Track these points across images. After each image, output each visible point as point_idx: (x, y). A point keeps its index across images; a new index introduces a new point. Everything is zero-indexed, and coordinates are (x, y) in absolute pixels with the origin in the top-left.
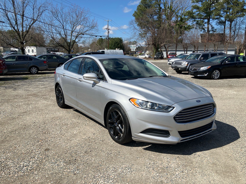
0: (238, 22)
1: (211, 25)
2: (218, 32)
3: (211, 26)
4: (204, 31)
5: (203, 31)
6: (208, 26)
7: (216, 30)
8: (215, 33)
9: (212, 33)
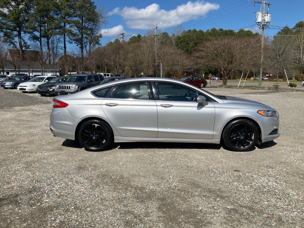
0: (55, 39)
1: (22, 39)
2: (32, 48)
3: (24, 40)
4: (14, 46)
5: (12, 45)
6: (20, 40)
7: (29, 46)
8: (28, 50)
9: (25, 49)
